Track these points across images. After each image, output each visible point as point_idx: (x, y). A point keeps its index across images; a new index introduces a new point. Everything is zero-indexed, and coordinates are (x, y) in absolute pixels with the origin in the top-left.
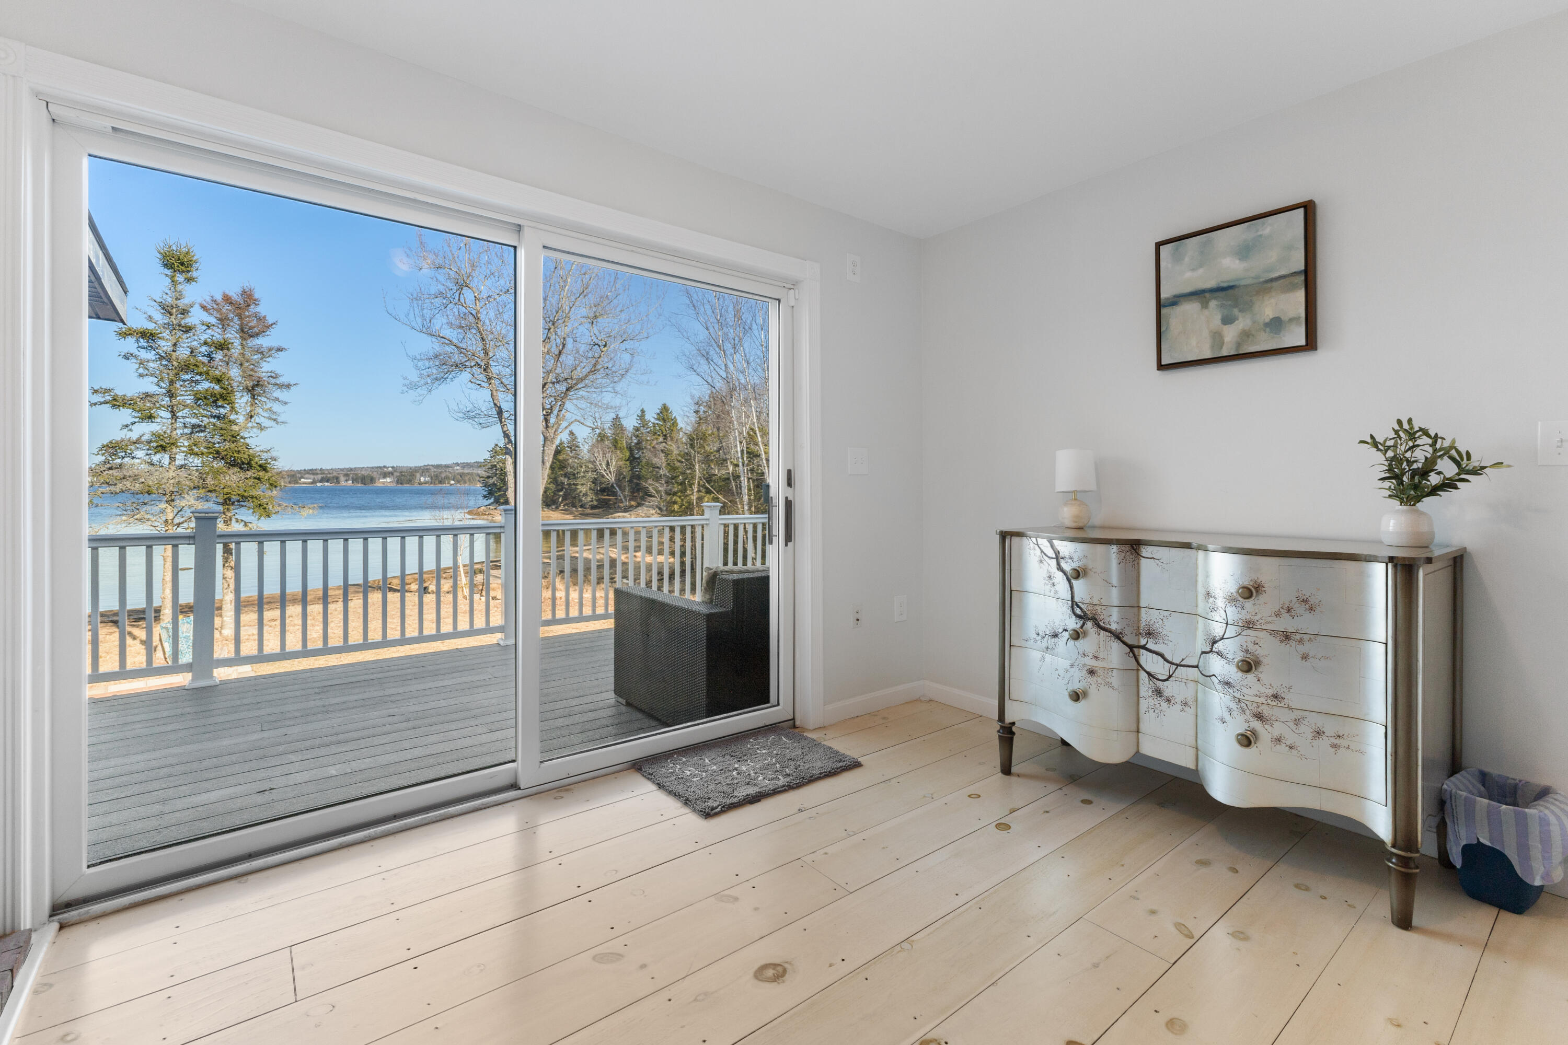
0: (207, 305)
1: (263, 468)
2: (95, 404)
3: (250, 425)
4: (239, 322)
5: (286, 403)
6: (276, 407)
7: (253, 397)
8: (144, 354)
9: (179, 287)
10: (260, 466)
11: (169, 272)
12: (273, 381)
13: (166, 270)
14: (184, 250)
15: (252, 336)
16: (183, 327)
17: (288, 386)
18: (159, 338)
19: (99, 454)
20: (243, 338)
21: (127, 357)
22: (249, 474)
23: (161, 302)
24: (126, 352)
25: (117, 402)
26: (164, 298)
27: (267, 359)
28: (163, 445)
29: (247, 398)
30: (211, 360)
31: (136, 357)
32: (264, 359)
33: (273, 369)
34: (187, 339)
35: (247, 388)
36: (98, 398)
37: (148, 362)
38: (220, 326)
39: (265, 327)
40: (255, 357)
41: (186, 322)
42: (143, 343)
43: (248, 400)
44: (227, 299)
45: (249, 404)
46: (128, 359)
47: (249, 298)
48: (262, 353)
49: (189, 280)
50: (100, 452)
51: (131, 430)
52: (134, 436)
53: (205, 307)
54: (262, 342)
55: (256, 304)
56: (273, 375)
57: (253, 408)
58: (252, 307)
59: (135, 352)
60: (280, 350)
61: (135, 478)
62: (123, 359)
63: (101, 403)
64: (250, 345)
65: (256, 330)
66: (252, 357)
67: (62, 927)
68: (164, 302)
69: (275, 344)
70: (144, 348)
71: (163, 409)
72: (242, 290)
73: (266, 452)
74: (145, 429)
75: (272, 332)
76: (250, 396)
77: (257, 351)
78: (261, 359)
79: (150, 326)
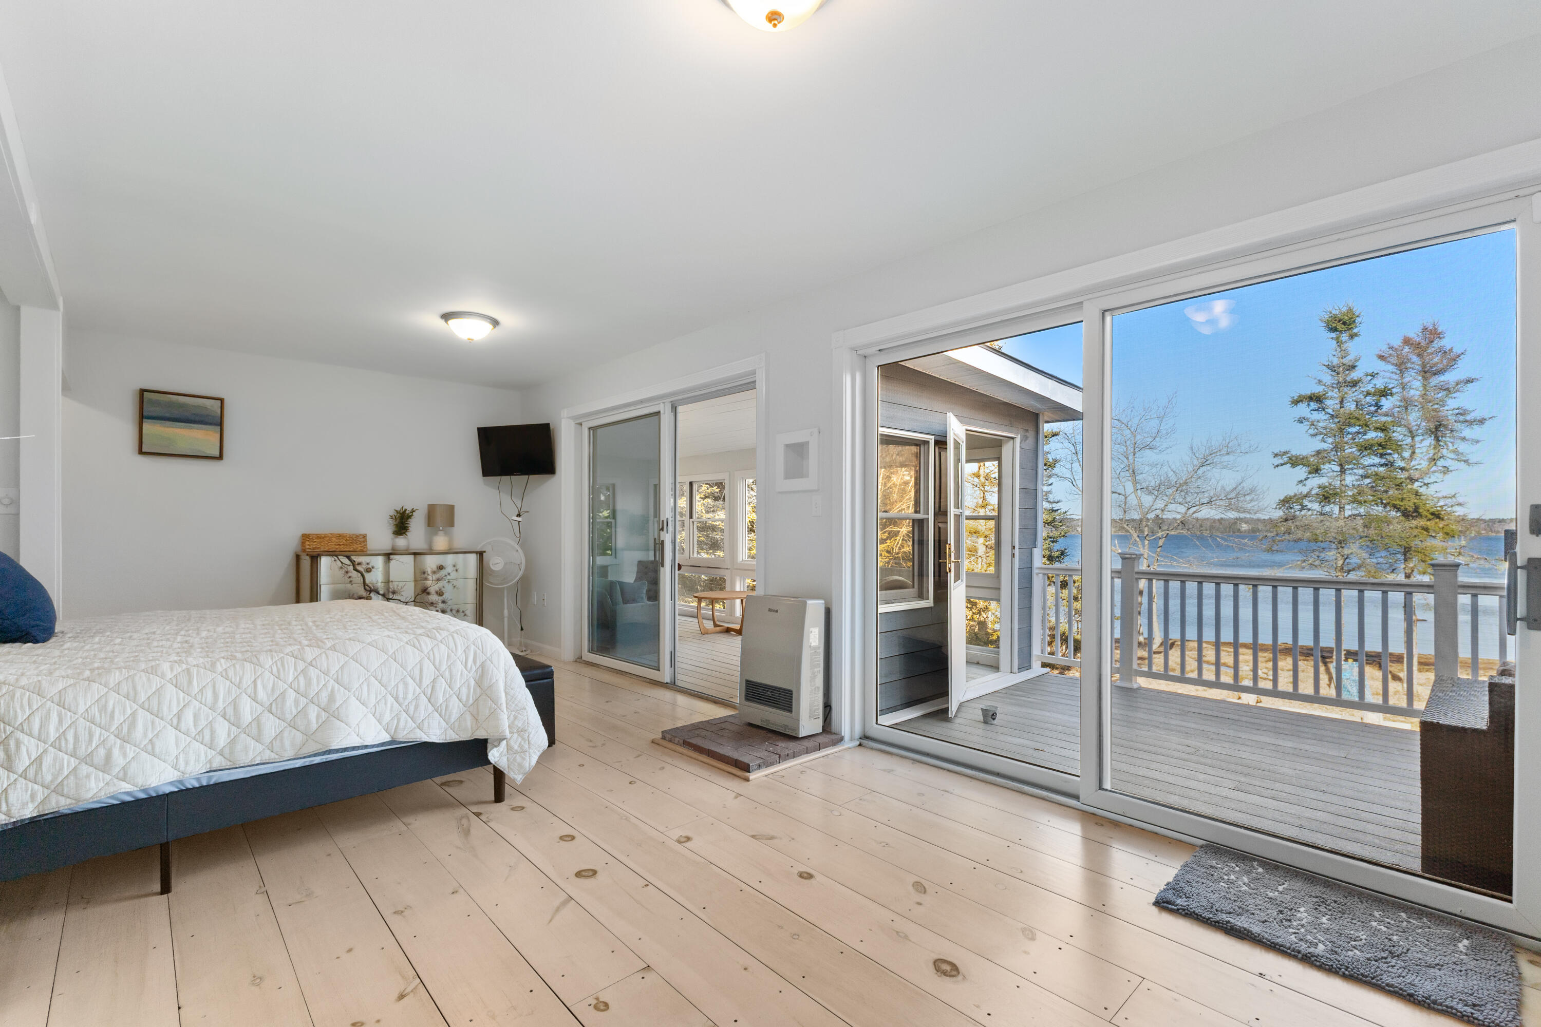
0: (1383, 354)
1: (1437, 516)
2: (1277, 466)
3: (1434, 468)
4: (1420, 363)
5: (1477, 442)
6: (1462, 447)
7: (1437, 440)
8: (1316, 416)
9: (1344, 346)
10: (1432, 514)
11: (1334, 335)
12: (1461, 418)
13: (1332, 333)
14: (1344, 309)
15: (1435, 374)
16: (1349, 382)
17: (1482, 421)
18: (1325, 398)
19: (1276, 508)
20: (1425, 379)
21: (1301, 421)
22: (1414, 523)
23: (1329, 365)
24: (1299, 417)
25: (1295, 462)
26: (1330, 360)
27: (1454, 395)
28: (1326, 496)
29: (1430, 441)
30: (1378, 409)
31: (1307, 420)
32: (1450, 396)
33: (1461, 405)
34: (1354, 393)
35: (1430, 431)
36: (1278, 461)
37: (1318, 421)
38: (1399, 372)
39: (1452, 359)
40: (1440, 395)
41: (1351, 377)
42: (1313, 405)
43: (1430, 443)
44: (1407, 341)
45: (1432, 447)
46: (1302, 423)
47: (1432, 334)
48: (1447, 389)
49: (1352, 337)
50: (1278, 507)
51: (1305, 485)
52: (1305, 490)
53: (1383, 356)
54: (1450, 377)
55: (1440, 338)
56: (1461, 411)
57: (1436, 451)
58: (1436, 342)
59: (1308, 415)
60: (1469, 381)
61: (1306, 527)
62: (1298, 424)
63: (1282, 465)
64: (1432, 384)
65: (1440, 366)
66: (1436, 396)
67: (860, 745)
68: (1330, 364)
69: (1463, 376)
70: (1316, 410)
71: (1334, 463)
72: (1422, 327)
73: (1451, 498)
74: (1314, 482)
75: (1460, 363)
76: (1433, 438)
77: (1441, 389)
78: (1447, 396)
79: (1318, 389)
